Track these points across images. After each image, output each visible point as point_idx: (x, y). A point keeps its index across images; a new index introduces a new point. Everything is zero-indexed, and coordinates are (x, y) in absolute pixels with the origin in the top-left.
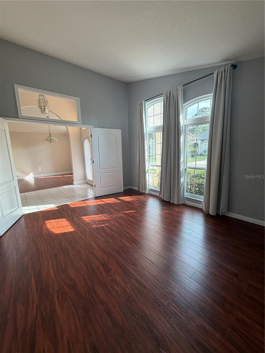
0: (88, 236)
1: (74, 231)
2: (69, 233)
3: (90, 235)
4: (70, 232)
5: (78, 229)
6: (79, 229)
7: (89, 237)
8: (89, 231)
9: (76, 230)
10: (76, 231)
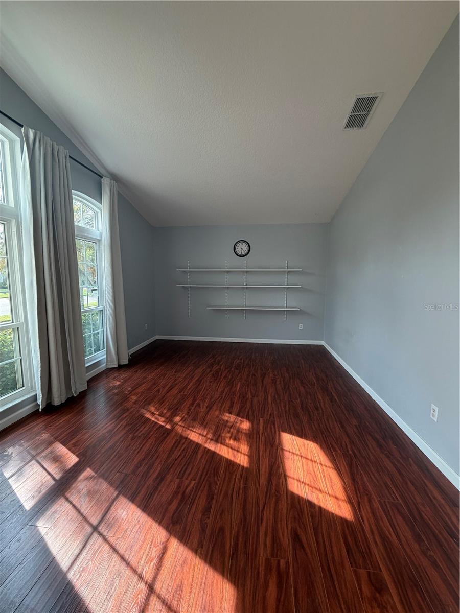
0: (270, 412)
1: (283, 431)
2: (294, 431)
3: (264, 413)
4: (291, 433)
5: (275, 432)
6: (273, 430)
7: (268, 411)
8: (261, 419)
9: (279, 432)
10: (280, 430)
